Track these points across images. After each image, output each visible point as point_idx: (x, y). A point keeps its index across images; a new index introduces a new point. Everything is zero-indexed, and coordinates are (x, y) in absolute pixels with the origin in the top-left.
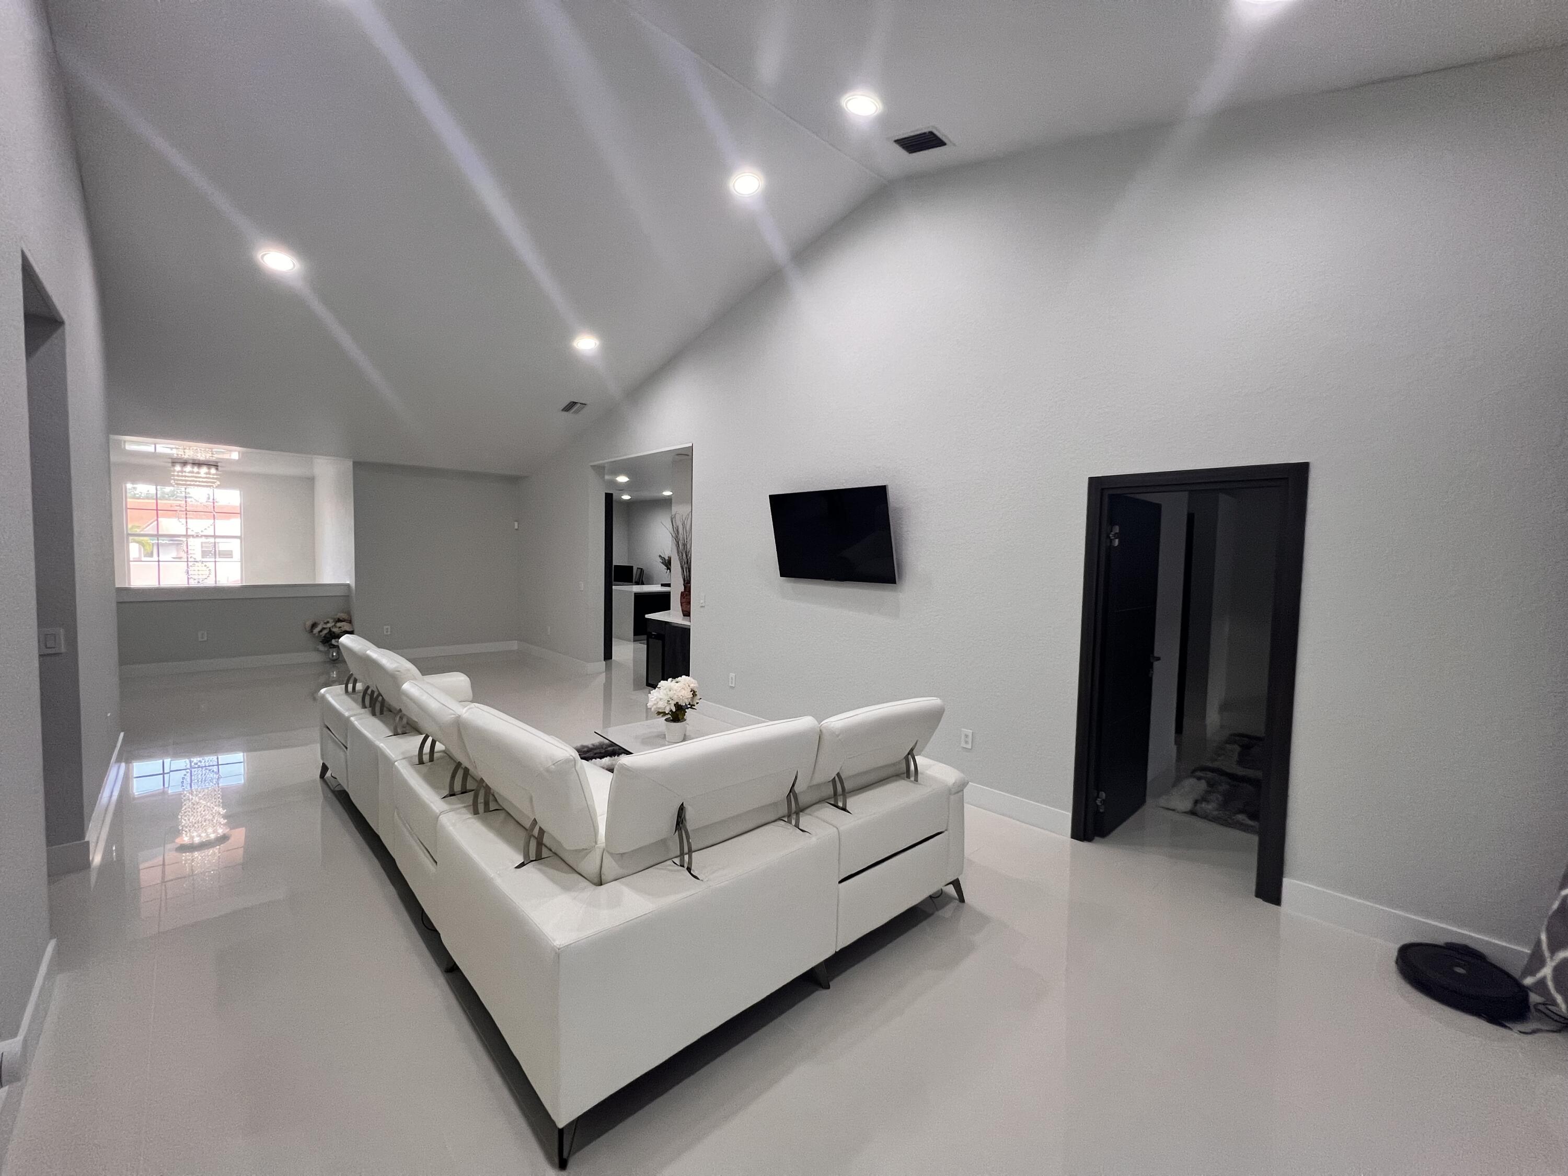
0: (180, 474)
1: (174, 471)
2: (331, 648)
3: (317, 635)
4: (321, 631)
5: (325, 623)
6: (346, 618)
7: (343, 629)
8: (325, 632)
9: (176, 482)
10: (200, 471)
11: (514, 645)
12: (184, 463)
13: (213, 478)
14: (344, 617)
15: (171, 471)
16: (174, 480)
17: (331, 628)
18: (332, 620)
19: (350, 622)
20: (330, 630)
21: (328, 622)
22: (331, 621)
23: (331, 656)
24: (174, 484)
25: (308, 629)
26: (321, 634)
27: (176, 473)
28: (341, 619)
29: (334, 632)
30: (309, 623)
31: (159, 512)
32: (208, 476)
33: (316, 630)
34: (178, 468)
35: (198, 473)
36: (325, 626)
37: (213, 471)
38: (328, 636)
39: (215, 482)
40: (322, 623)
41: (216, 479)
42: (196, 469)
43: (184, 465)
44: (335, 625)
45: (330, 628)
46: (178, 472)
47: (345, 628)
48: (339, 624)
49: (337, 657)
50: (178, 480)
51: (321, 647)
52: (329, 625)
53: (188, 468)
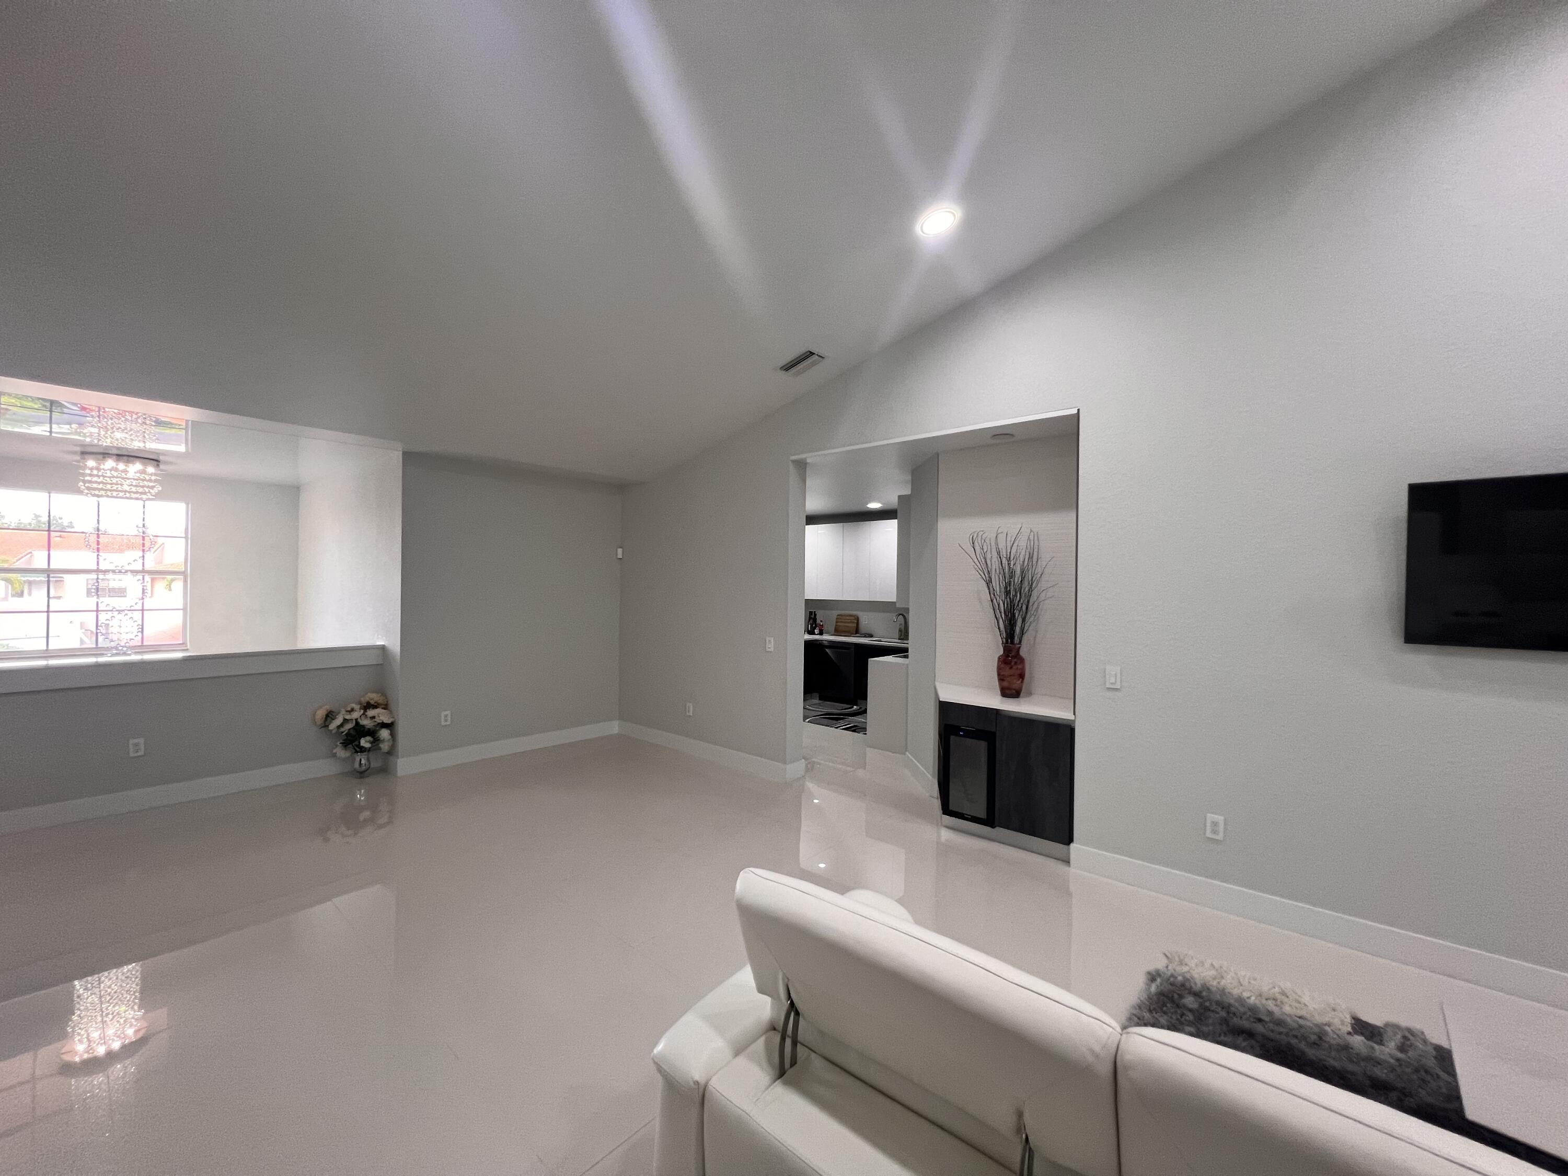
0: (95, 472)
1: (85, 467)
2: (357, 752)
3: (334, 732)
4: (341, 725)
5: (347, 711)
6: (380, 701)
7: (378, 720)
8: (349, 726)
9: (87, 485)
10: (128, 469)
11: (614, 727)
12: (104, 454)
13: (150, 481)
14: (376, 699)
15: (80, 467)
16: (84, 482)
17: (359, 720)
18: (359, 706)
19: (386, 707)
20: (357, 723)
21: (352, 710)
22: (357, 707)
23: (357, 765)
24: (83, 487)
25: (319, 721)
26: (342, 730)
27: (88, 472)
28: (372, 702)
29: (363, 726)
30: (321, 714)
31: (53, 534)
32: (142, 476)
33: (333, 725)
34: (91, 463)
35: (125, 471)
36: (348, 717)
37: (151, 469)
38: (352, 732)
39: (154, 487)
40: (343, 711)
41: (156, 481)
42: (121, 466)
43: (104, 458)
44: (364, 714)
45: (356, 720)
46: (91, 469)
47: (381, 718)
48: (371, 713)
49: (367, 766)
50: (90, 482)
51: (342, 753)
52: (355, 715)
53: (110, 463)
